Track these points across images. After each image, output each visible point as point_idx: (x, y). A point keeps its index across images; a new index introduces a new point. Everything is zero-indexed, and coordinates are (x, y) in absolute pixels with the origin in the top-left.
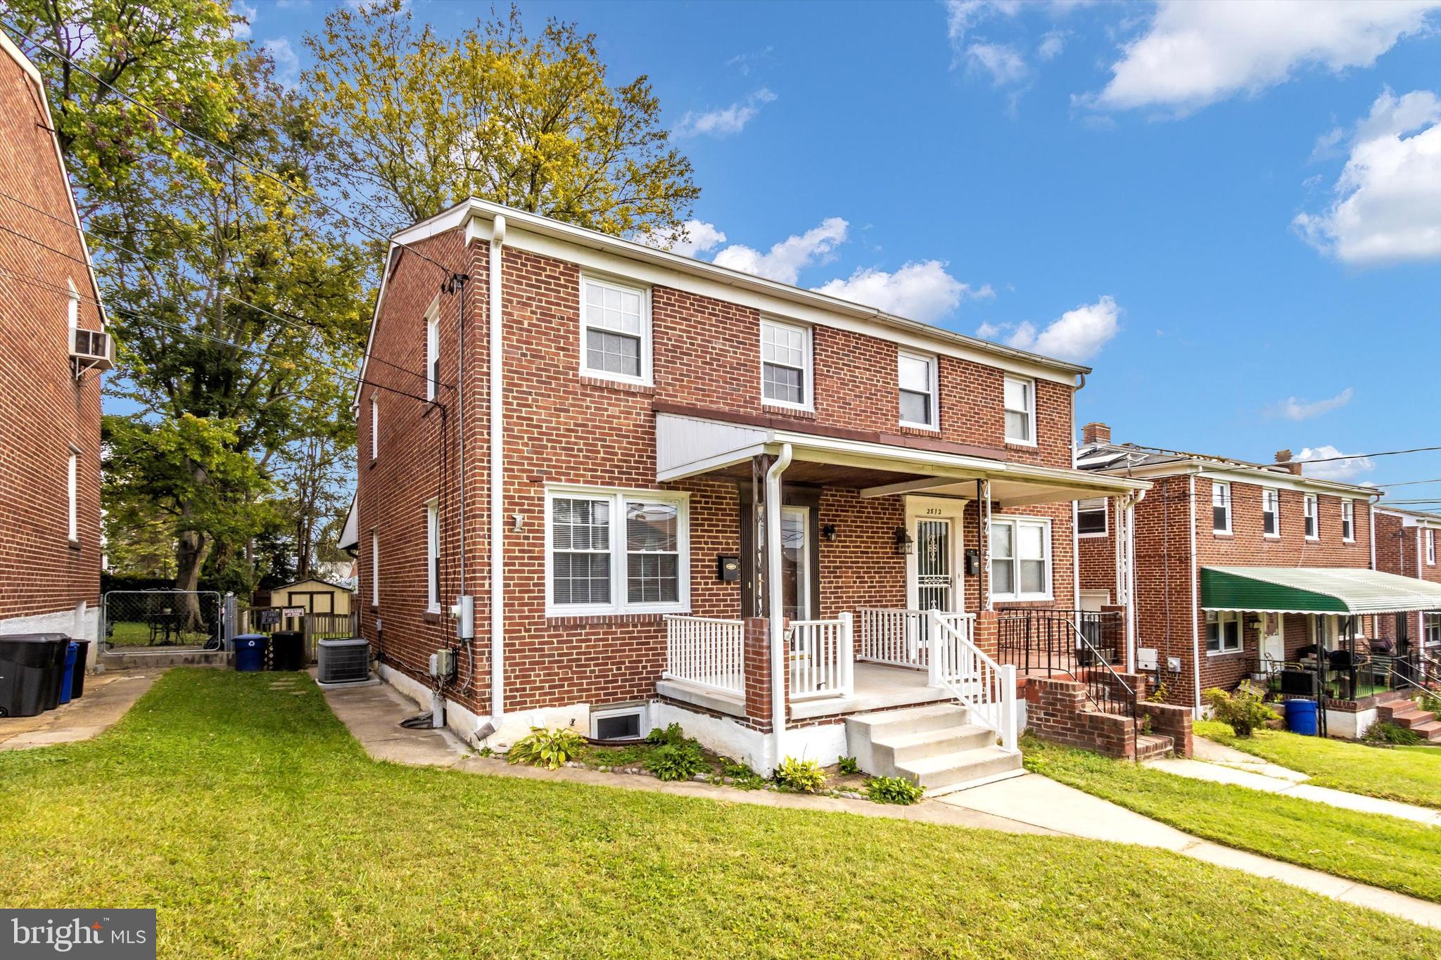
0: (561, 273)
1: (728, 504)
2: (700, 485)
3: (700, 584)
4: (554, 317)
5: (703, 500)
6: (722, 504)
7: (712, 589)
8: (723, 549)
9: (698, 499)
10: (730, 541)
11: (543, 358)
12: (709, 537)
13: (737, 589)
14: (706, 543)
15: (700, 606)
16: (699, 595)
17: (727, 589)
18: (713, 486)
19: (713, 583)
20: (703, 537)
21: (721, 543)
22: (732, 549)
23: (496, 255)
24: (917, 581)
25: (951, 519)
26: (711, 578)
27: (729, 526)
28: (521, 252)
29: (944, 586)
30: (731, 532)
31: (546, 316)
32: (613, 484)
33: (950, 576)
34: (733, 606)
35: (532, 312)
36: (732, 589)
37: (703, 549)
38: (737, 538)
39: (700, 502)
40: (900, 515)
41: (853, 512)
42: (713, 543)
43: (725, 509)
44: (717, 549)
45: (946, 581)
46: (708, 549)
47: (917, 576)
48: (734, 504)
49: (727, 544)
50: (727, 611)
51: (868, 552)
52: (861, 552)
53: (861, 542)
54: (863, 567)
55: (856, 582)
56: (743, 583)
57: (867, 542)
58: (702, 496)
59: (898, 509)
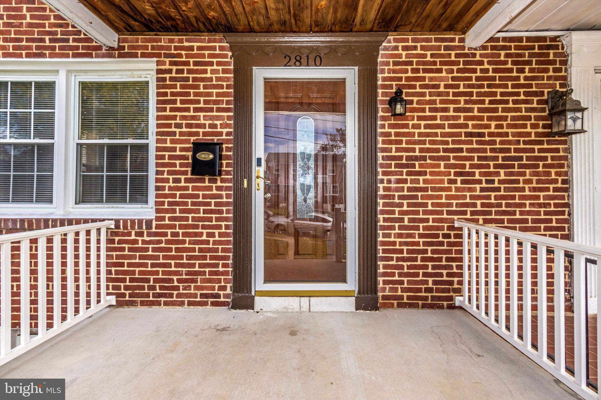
1: (213, 72)
2: (169, 48)
3: (167, 181)
5: (174, 68)
6: (205, 72)
7: (187, 188)
8: (205, 134)
9: (167, 67)
10: (218, 123)
12: (183, 118)
13: (227, 188)
14: (178, 126)
15: (167, 211)
16: (166, 196)
17: (210, 188)
18: (191, 48)
19: (187, 180)
20: (174, 118)
21: (203, 126)
22: (221, 134)
26: (185, 173)
27: (216, 102)
30: (219, 110)
32: (43, 56)
34: (220, 212)
36: (219, 188)
37: (174, 134)
38: (229, 118)
39: (170, 71)
40: (559, 70)
42: (188, 126)
43: (211, 79)
44: (197, 134)
46: (181, 134)
48: (224, 71)
49: (214, 126)
50: (210, 220)
51: (482, 135)
52: (467, 134)
53: (466, 118)
54: (471, 158)
55: (454, 182)
56: (238, 183)
57: (481, 118)
58: (172, 63)
59: (553, 62)
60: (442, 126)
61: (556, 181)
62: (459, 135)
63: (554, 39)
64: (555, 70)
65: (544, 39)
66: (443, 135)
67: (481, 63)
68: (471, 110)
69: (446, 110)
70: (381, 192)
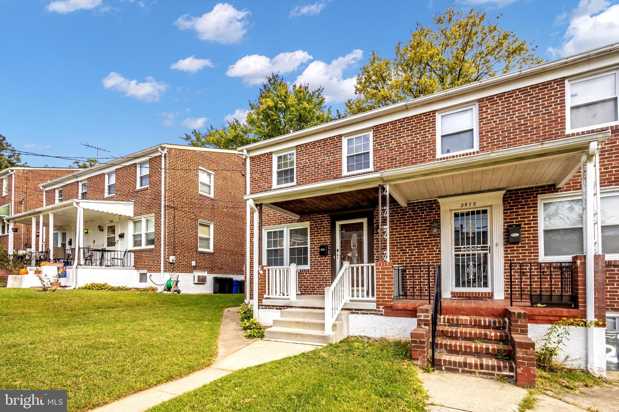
0: (266, 157)
1: (325, 223)
2: (313, 218)
3: (313, 257)
4: (264, 173)
5: (315, 224)
6: (323, 224)
7: (318, 260)
8: (323, 243)
9: (313, 223)
10: (327, 239)
11: (261, 187)
12: (317, 238)
13: (329, 259)
14: (316, 241)
15: (313, 267)
16: (313, 262)
17: (325, 259)
18: (319, 217)
19: (318, 257)
20: (315, 238)
21: (323, 240)
22: (327, 242)
23: (248, 161)
24: (454, 250)
25: (491, 206)
26: (318, 255)
27: (326, 233)
28: (255, 156)
29: (482, 252)
30: (327, 235)
31: (262, 173)
33: (489, 245)
34: (328, 266)
35: (259, 174)
36: (327, 259)
37: (315, 243)
38: (330, 237)
39: (313, 225)
40: (437, 211)
41: (398, 216)
42: (319, 241)
43: (324, 226)
44: (321, 243)
45: (484, 248)
46: (317, 243)
47: (454, 247)
48: (328, 223)
49: (325, 240)
50: (325, 269)
51: (409, 236)
52: (404, 237)
53: (404, 231)
54: (405, 245)
55: (400, 253)
56: (332, 257)
57: (409, 231)
58: (314, 222)
59: (435, 209)
60: (395, 235)
61: (436, 251)
62: (401, 237)
63: (435, 200)
64: (435, 211)
65: (431, 201)
66: (396, 237)
67: (409, 212)
68: (405, 228)
69: (397, 229)
70: (375, 258)
